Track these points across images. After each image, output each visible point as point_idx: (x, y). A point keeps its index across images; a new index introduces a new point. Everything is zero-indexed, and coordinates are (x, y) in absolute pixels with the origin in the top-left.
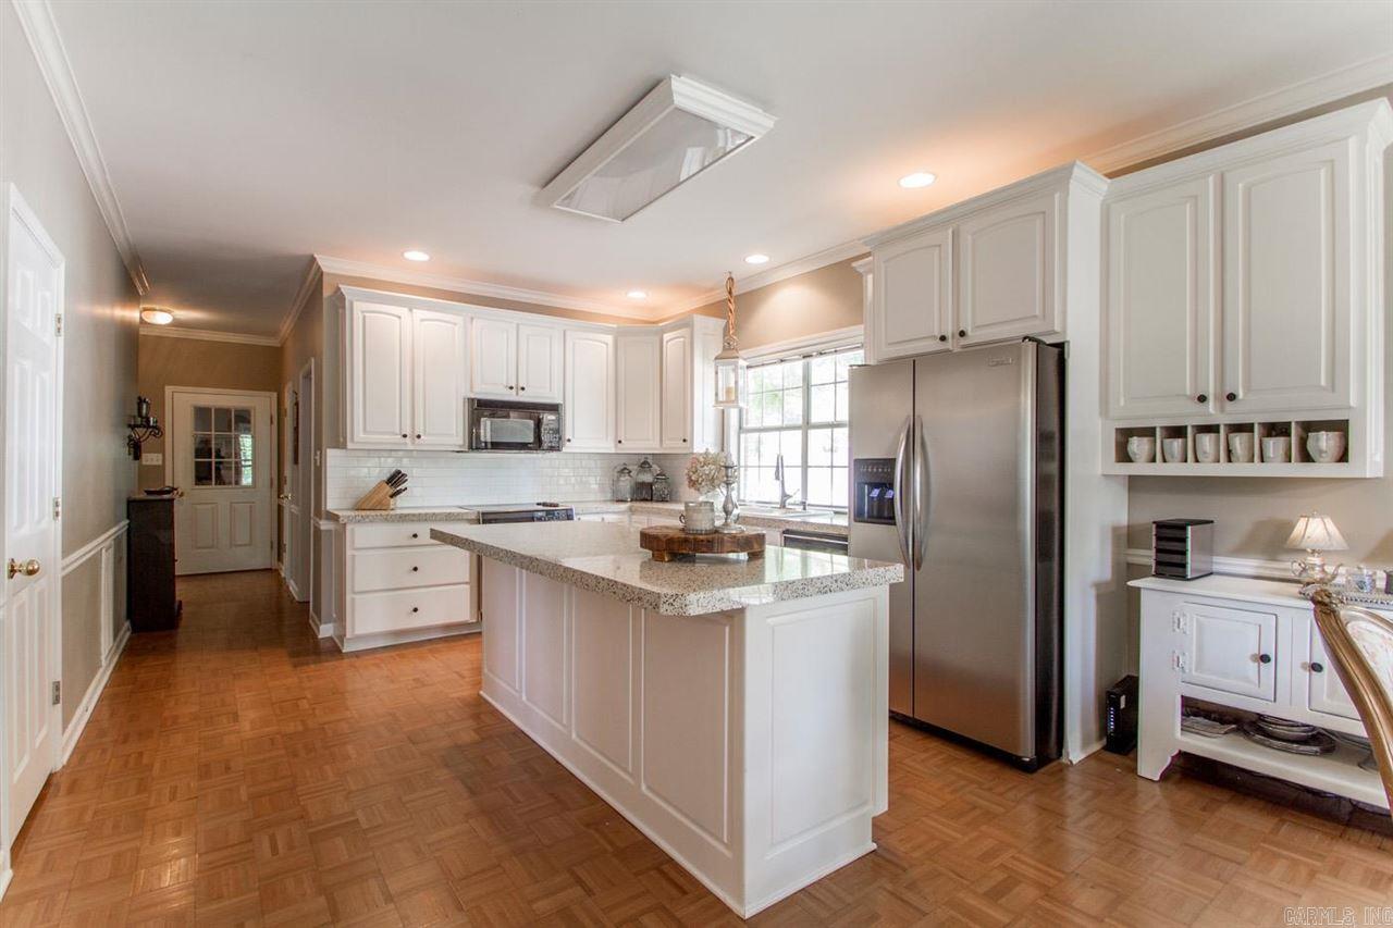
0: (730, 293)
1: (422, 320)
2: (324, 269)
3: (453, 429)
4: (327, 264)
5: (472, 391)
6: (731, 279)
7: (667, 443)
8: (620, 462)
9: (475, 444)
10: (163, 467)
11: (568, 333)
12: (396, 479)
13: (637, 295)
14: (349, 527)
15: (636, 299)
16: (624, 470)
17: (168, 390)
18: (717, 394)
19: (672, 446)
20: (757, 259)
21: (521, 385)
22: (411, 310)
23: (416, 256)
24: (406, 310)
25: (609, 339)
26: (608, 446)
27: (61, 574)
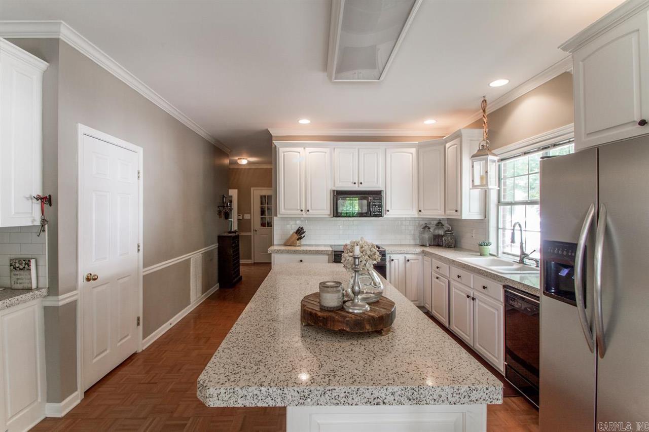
0: (484, 111)
1: (310, 153)
2: (273, 135)
3: (324, 206)
4: (274, 132)
5: (334, 186)
6: (485, 101)
7: (448, 212)
8: (423, 223)
9: (336, 214)
10: (251, 219)
11: (387, 150)
12: (300, 232)
13: (430, 122)
14: (273, 255)
15: (430, 125)
16: (426, 227)
17: (252, 189)
18: (473, 181)
19: (452, 215)
21: (360, 181)
22: (304, 148)
23: (304, 121)
24: (303, 148)
25: (413, 150)
26: (414, 214)
27: (142, 274)
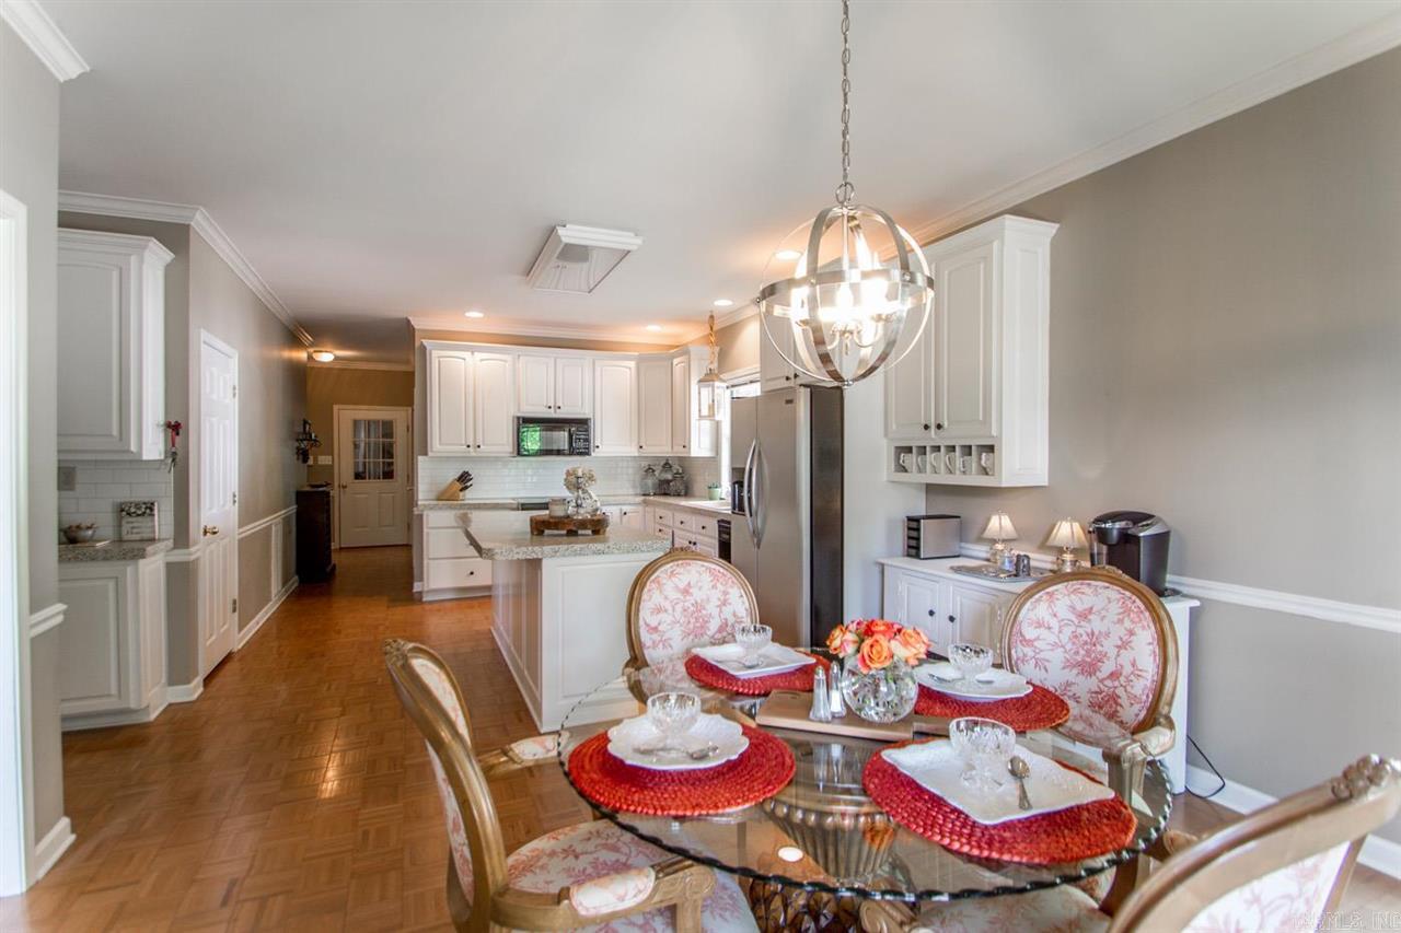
0: (712, 329)
1: (482, 360)
2: (416, 327)
3: (503, 439)
4: (417, 323)
5: (519, 410)
6: (712, 317)
7: (676, 448)
8: (645, 464)
9: (519, 451)
10: (332, 466)
11: (597, 362)
12: (464, 478)
13: (653, 328)
14: (425, 513)
15: (653, 333)
16: (650, 470)
17: (336, 407)
18: (700, 411)
19: (679, 452)
20: (723, 303)
21: (558, 405)
22: (473, 353)
23: (474, 314)
24: (469, 353)
25: (632, 364)
26: (634, 452)
27: (237, 537)
